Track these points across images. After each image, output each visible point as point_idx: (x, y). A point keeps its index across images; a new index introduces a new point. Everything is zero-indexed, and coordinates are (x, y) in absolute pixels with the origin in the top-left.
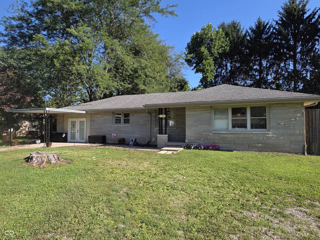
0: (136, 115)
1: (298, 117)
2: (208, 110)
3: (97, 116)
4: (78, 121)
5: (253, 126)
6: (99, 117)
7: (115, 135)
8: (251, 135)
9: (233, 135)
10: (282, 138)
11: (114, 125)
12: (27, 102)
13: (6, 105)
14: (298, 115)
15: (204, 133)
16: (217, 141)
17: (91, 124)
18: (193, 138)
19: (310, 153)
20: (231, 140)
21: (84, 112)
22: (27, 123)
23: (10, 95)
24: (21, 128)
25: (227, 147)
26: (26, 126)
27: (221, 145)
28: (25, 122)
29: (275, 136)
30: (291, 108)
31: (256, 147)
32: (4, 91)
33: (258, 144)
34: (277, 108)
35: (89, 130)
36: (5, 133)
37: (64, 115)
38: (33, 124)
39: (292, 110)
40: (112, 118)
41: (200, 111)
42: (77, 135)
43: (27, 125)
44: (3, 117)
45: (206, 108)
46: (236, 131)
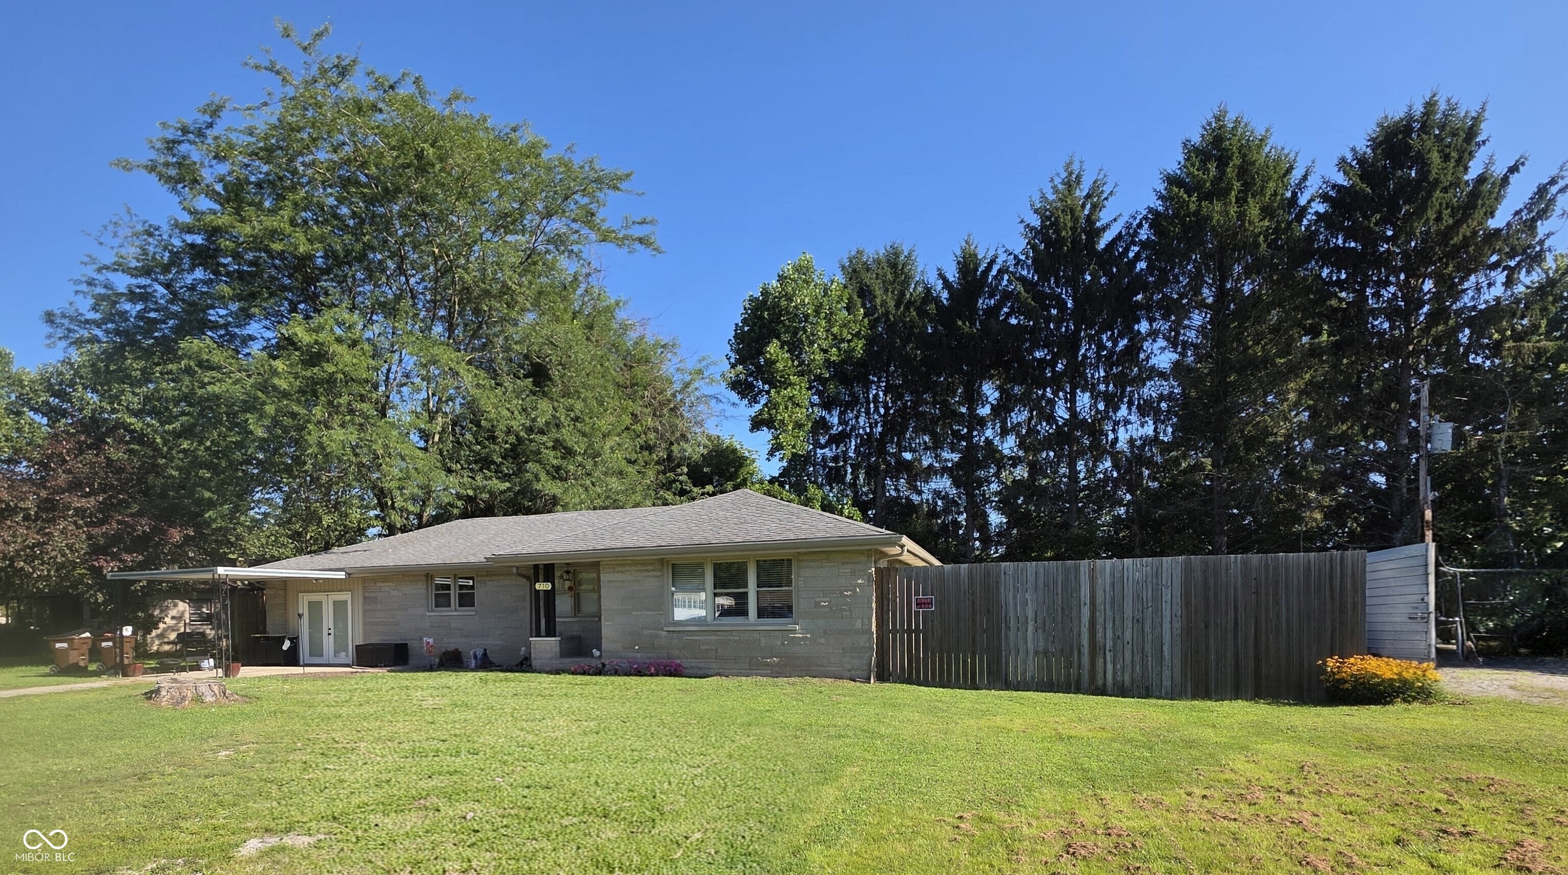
0: (491, 583)
1: (860, 586)
2: (653, 570)
3: (381, 584)
4: (328, 601)
5: (762, 613)
6: (387, 589)
7: (431, 641)
8: (755, 635)
9: (715, 635)
10: (822, 641)
11: (432, 611)
12: (172, 544)
13: (106, 554)
14: (860, 581)
15: (645, 632)
16: (677, 652)
17: (365, 611)
18: (619, 645)
19: (882, 677)
20: (708, 647)
21: (341, 575)
22: (183, 606)
23: (119, 522)
24: (161, 625)
25: (700, 668)
26: (179, 618)
27: (685, 663)
28: (175, 605)
29: (809, 636)
30: (843, 563)
31: (767, 664)
32: (100, 511)
33: (771, 657)
34: (812, 564)
35: (361, 631)
36: (107, 640)
37: (284, 584)
38: (204, 610)
39: (847, 569)
40: (424, 591)
41: (636, 571)
42: (328, 643)
43: (183, 613)
44: (100, 590)
45: (651, 564)
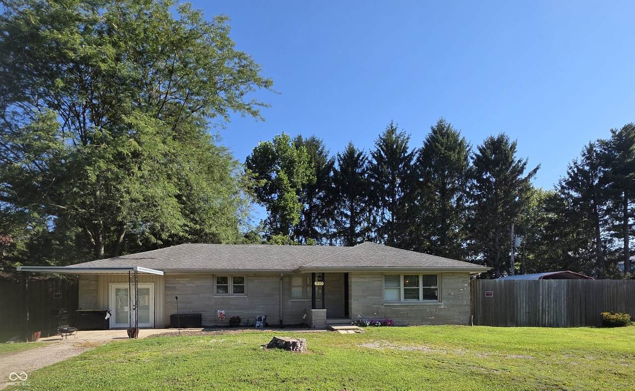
0: (256, 281)
1: (466, 287)
2: (378, 277)
5: (425, 297)
7: (222, 312)
8: (423, 307)
9: (406, 307)
10: (452, 309)
11: (217, 295)
14: (466, 285)
15: (374, 306)
16: (389, 315)
17: (166, 295)
20: (404, 313)
25: (400, 322)
29: (446, 307)
30: (459, 277)
31: (430, 320)
33: (431, 316)
34: (447, 277)
40: (211, 284)
46: (409, 303)
